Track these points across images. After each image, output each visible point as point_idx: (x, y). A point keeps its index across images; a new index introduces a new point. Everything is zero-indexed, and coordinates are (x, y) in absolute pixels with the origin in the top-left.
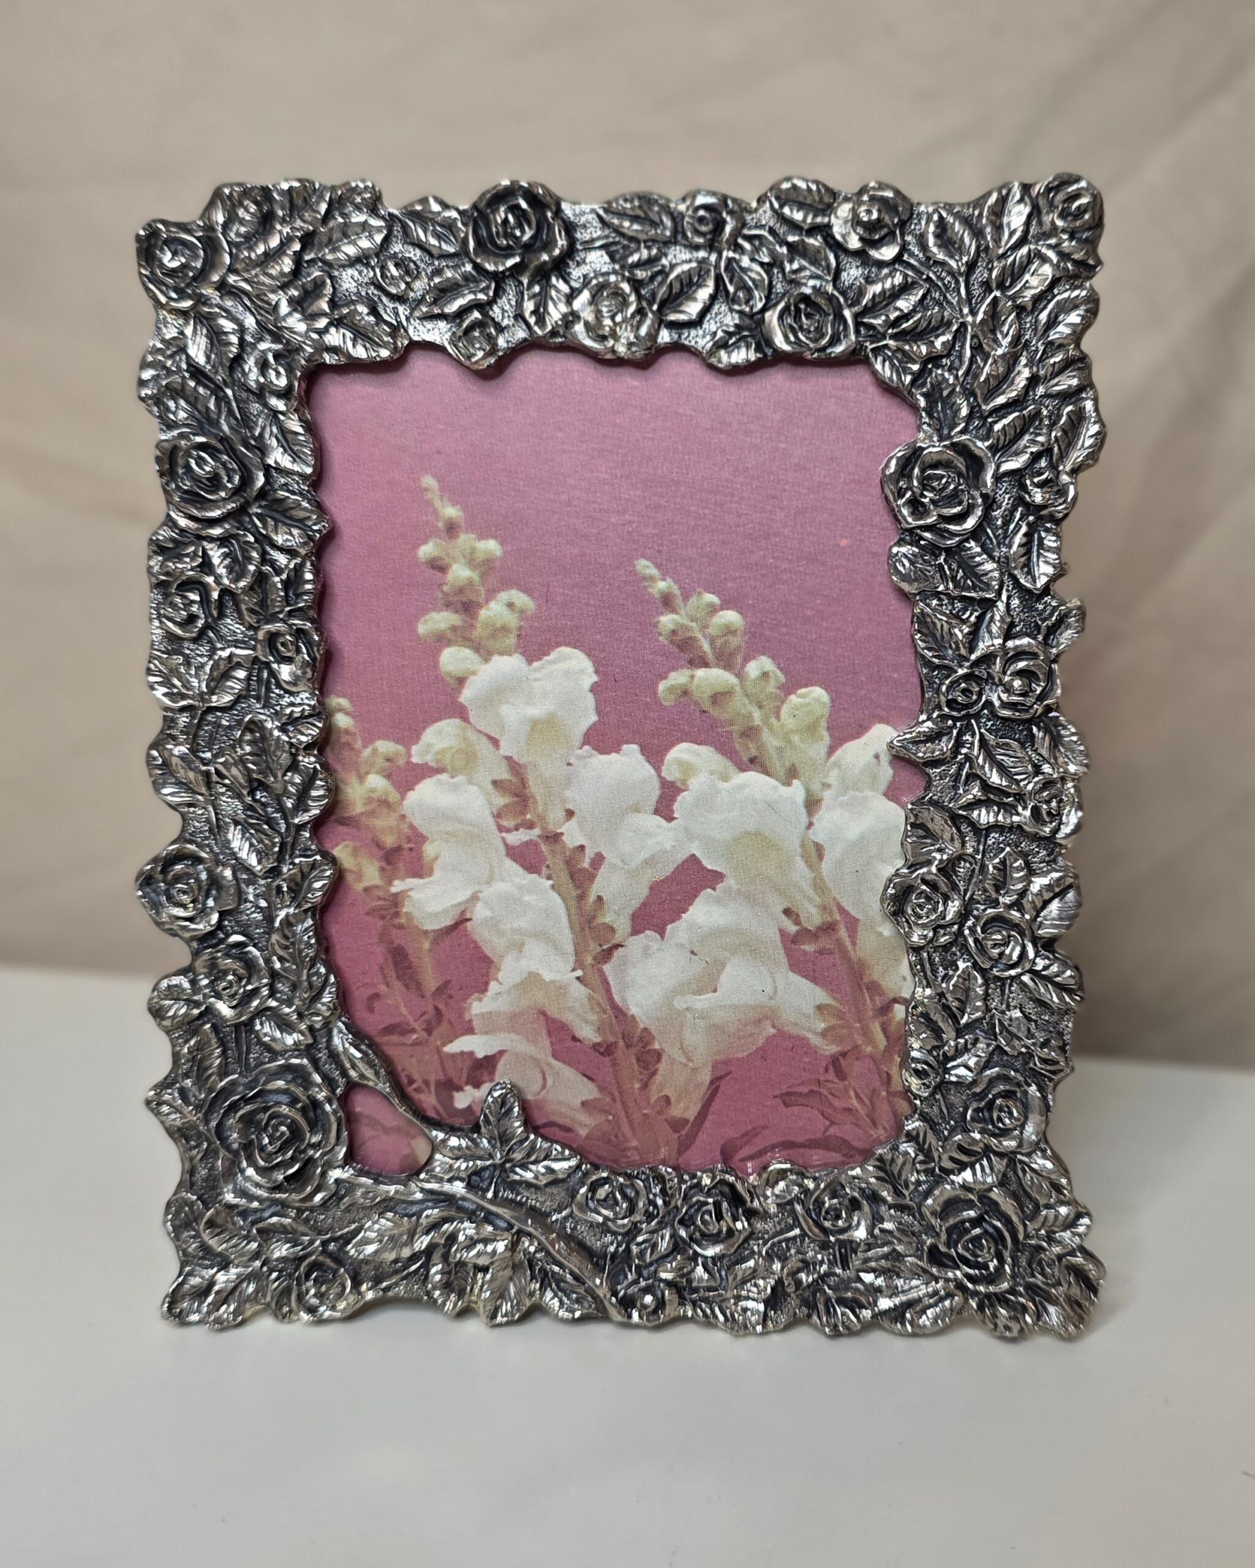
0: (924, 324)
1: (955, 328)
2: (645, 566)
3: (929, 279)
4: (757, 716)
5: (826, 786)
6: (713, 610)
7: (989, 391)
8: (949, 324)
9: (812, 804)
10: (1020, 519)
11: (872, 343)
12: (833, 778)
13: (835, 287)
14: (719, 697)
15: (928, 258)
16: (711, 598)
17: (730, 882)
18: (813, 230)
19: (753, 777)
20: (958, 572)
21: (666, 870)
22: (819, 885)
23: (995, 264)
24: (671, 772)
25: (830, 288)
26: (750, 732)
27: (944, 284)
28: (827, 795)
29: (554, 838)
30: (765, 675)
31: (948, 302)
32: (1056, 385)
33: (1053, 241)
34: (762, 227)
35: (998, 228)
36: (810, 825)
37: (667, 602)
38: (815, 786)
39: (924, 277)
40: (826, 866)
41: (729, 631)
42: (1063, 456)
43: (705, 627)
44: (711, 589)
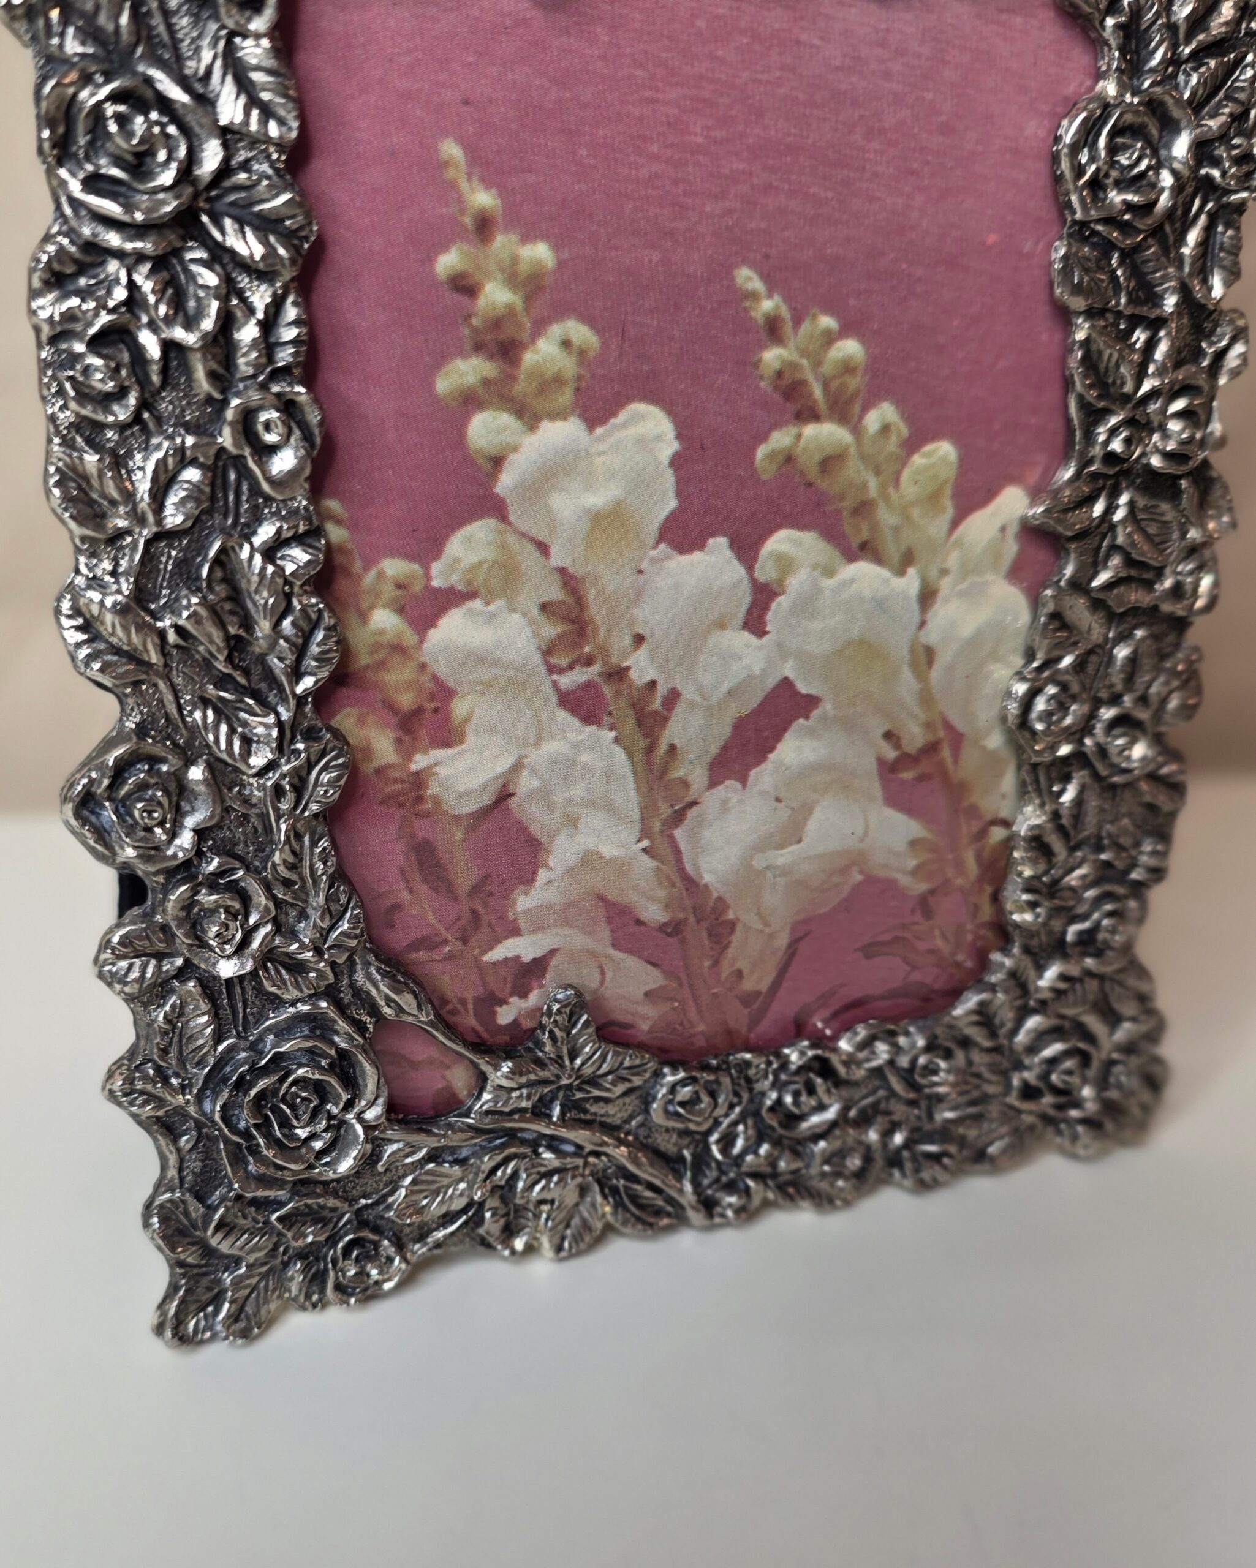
2: (747, 278)
4: (872, 486)
5: (944, 572)
6: (830, 339)
9: (927, 597)
10: (1200, 208)
12: (952, 560)
14: (830, 462)
16: (827, 322)
17: (827, 707)
19: (864, 569)
21: (753, 701)
22: (926, 698)
24: (765, 571)
26: (863, 509)
28: (945, 585)
29: (617, 675)
30: (885, 428)
36: (922, 624)
37: (773, 330)
38: (932, 574)
40: (936, 674)
41: (847, 367)
43: (817, 364)
44: (829, 308)
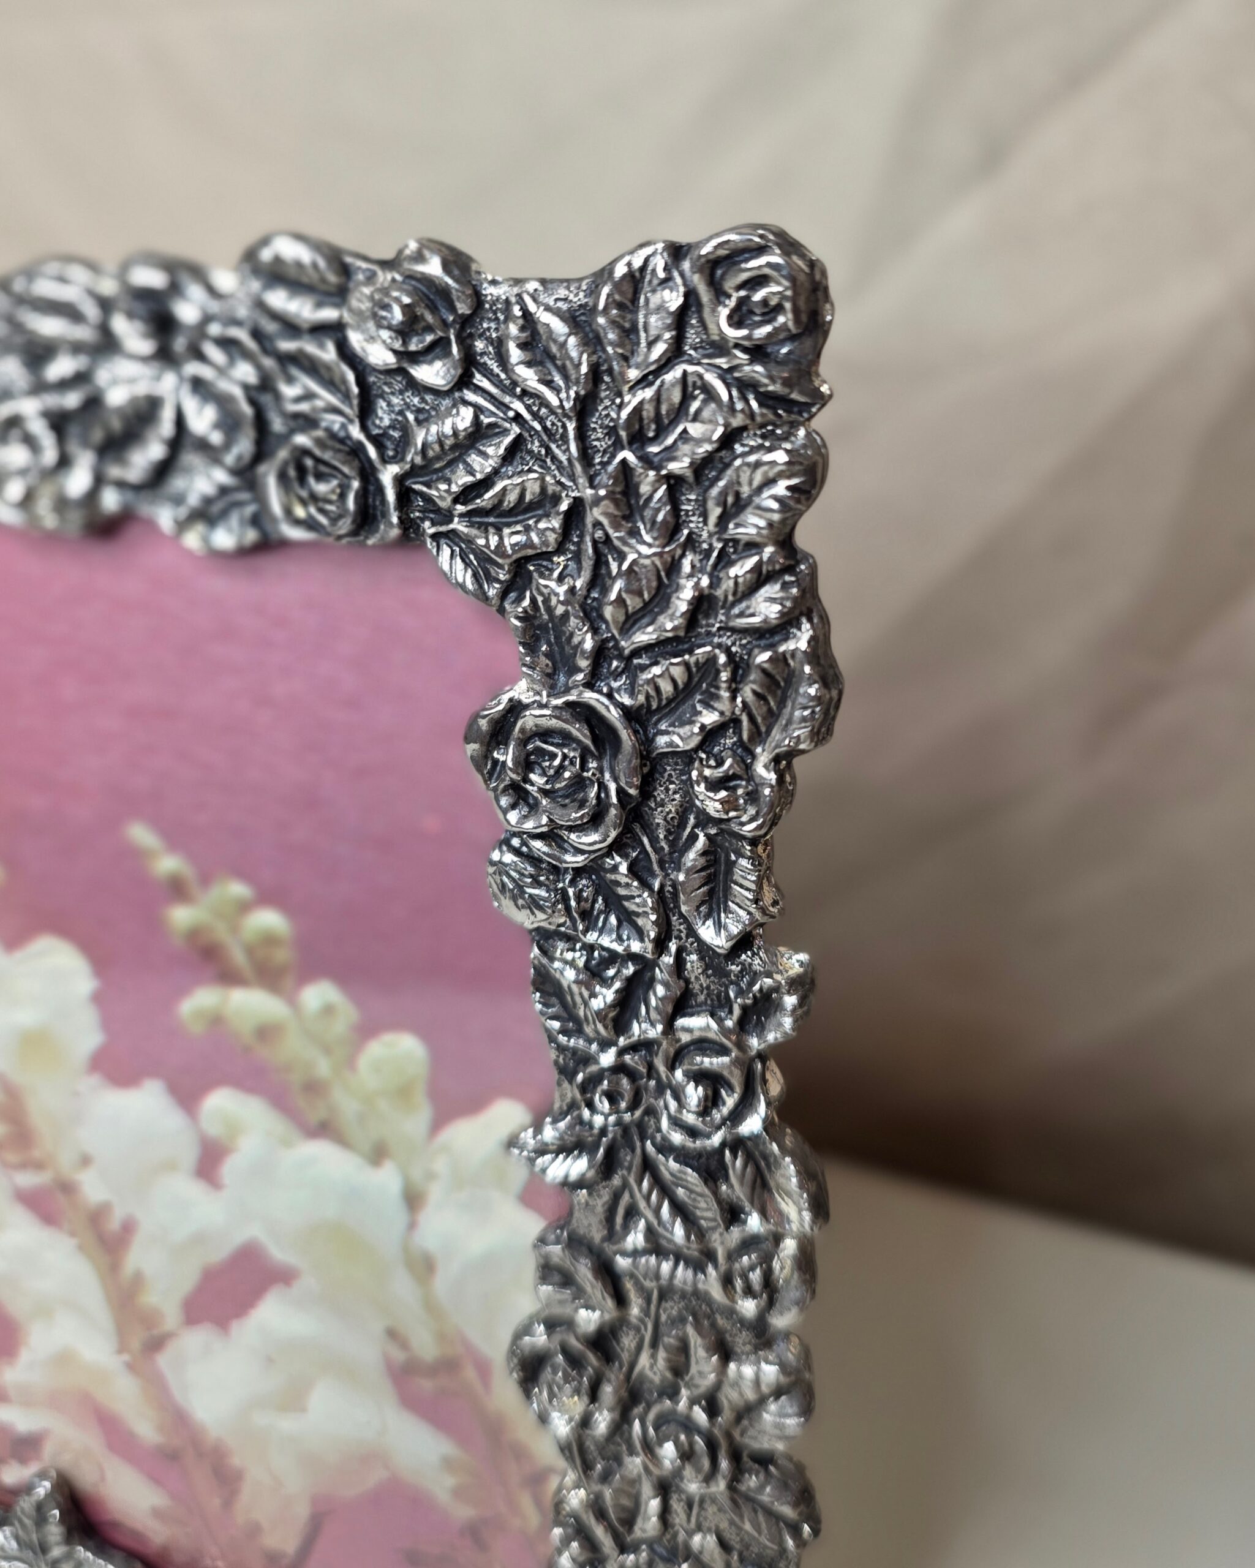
0: (512, 498)
1: (564, 506)
2: (141, 834)
3: (518, 417)
4: (323, 1068)
5: (431, 1176)
6: (244, 907)
7: (628, 617)
8: (556, 499)
9: (413, 1200)
10: (695, 826)
11: (433, 524)
12: (440, 1165)
13: (364, 428)
14: (266, 1032)
15: (515, 384)
16: (238, 889)
17: (307, 1282)
18: (319, 330)
19: (321, 1150)
20: (595, 901)
21: (218, 1254)
22: (431, 1306)
23: (627, 398)
24: (212, 1127)
25: (356, 432)
26: (314, 1088)
27: (545, 428)
28: (435, 1193)
29: (67, 1188)
30: (328, 1010)
31: (554, 458)
32: (741, 615)
33: (723, 362)
34: (237, 323)
35: (629, 333)
36: (412, 1225)
37: (177, 890)
38: (416, 1174)
39: (511, 414)
40: (441, 1283)
41: (269, 940)
42: (759, 736)
43: (235, 929)
44: (241, 873)
